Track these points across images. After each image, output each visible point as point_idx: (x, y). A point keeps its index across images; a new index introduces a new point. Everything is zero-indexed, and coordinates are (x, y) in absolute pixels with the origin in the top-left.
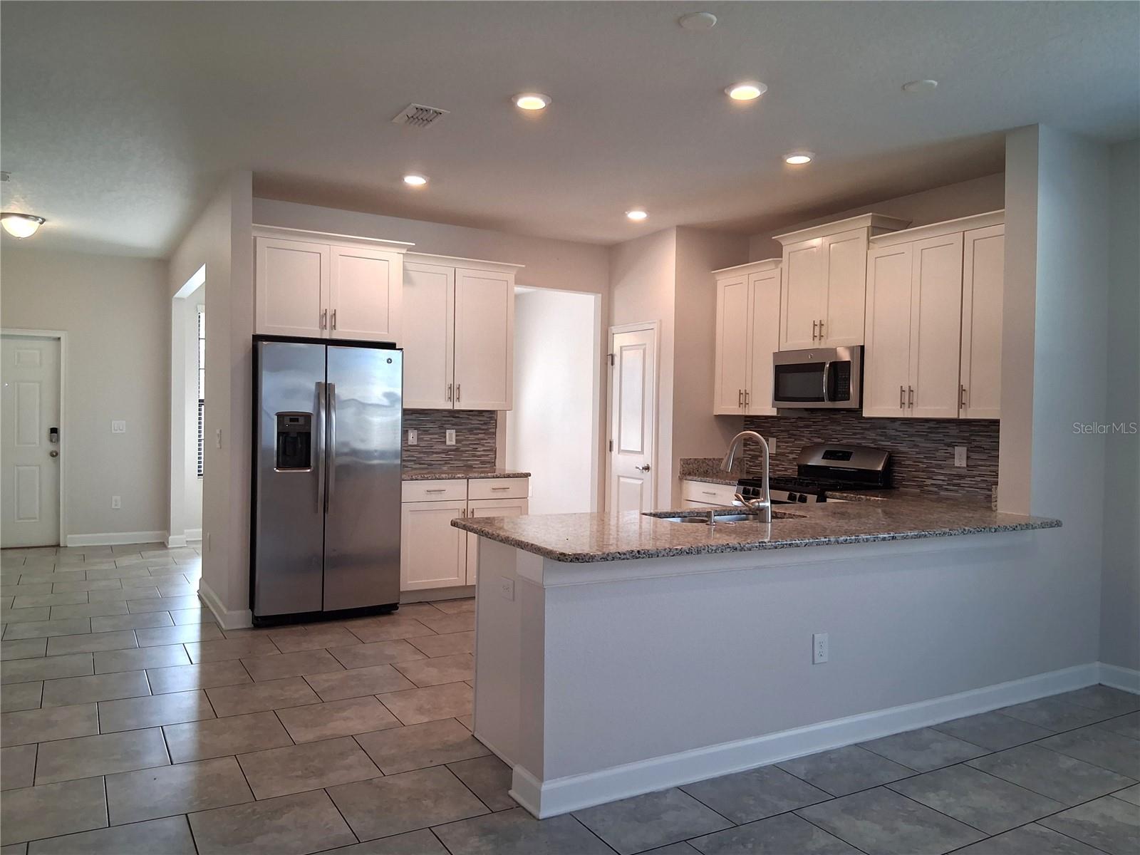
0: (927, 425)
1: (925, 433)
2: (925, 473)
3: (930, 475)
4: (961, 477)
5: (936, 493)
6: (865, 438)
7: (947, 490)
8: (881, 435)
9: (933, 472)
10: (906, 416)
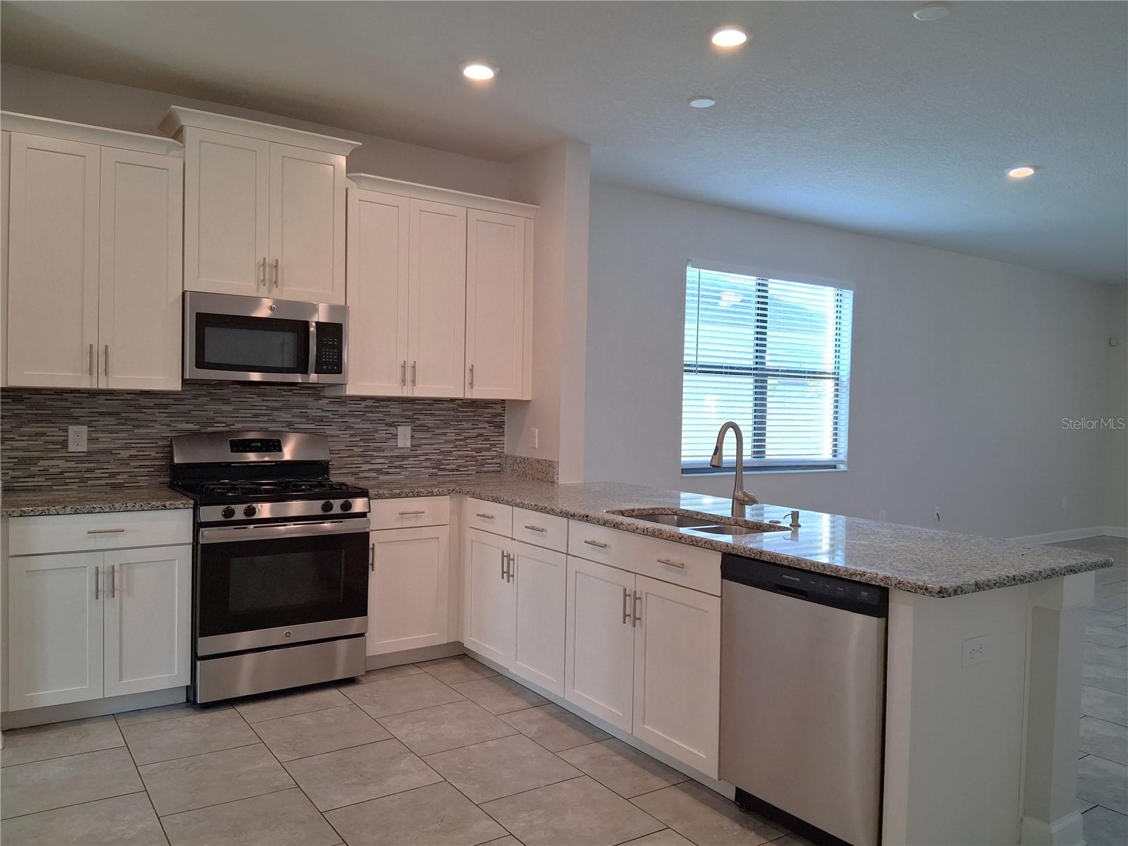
0: (364, 404)
1: (362, 413)
2: (360, 458)
3: (368, 459)
4: (403, 457)
5: (374, 478)
6: (274, 421)
7: (388, 473)
8: (301, 417)
9: (372, 455)
10: (410, 394)
